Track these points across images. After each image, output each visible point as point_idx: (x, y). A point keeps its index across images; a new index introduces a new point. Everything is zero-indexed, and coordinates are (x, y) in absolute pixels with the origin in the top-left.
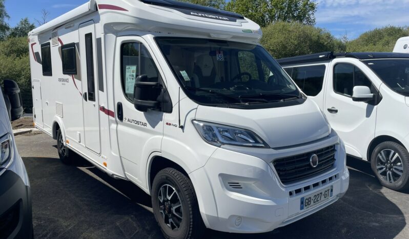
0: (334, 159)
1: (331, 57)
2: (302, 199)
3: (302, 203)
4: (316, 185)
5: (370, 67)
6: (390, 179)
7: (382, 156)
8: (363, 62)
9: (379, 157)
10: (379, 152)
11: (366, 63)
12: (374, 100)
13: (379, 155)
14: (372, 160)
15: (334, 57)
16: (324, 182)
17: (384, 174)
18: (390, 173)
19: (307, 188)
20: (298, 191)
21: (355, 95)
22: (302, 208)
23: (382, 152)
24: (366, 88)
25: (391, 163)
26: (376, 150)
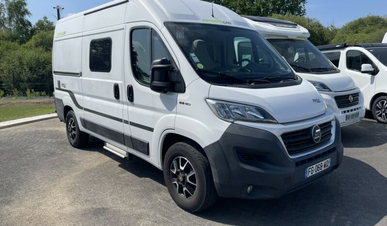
0: (358, 100)
1: (345, 46)
2: (347, 115)
3: (346, 117)
4: (352, 110)
5: (371, 52)
6: (384, 118)
7: (379, 105)
8: (367, 49)
9: (377, 107)
10: (378, 103)
11: (369, 50)
12: (375, 72)
13: (377, 105)
14: (373, 108)
15: (347, 46)
16: (355, 109)
17: (380, 116)
18: (384, 114)
19: (348, 111)
20: (345, 112)
21: (362, 70)
22: (346, 120)
23: (379, 103)
24: (369, 65)
25: (385, 109)
26: (375, 102)
